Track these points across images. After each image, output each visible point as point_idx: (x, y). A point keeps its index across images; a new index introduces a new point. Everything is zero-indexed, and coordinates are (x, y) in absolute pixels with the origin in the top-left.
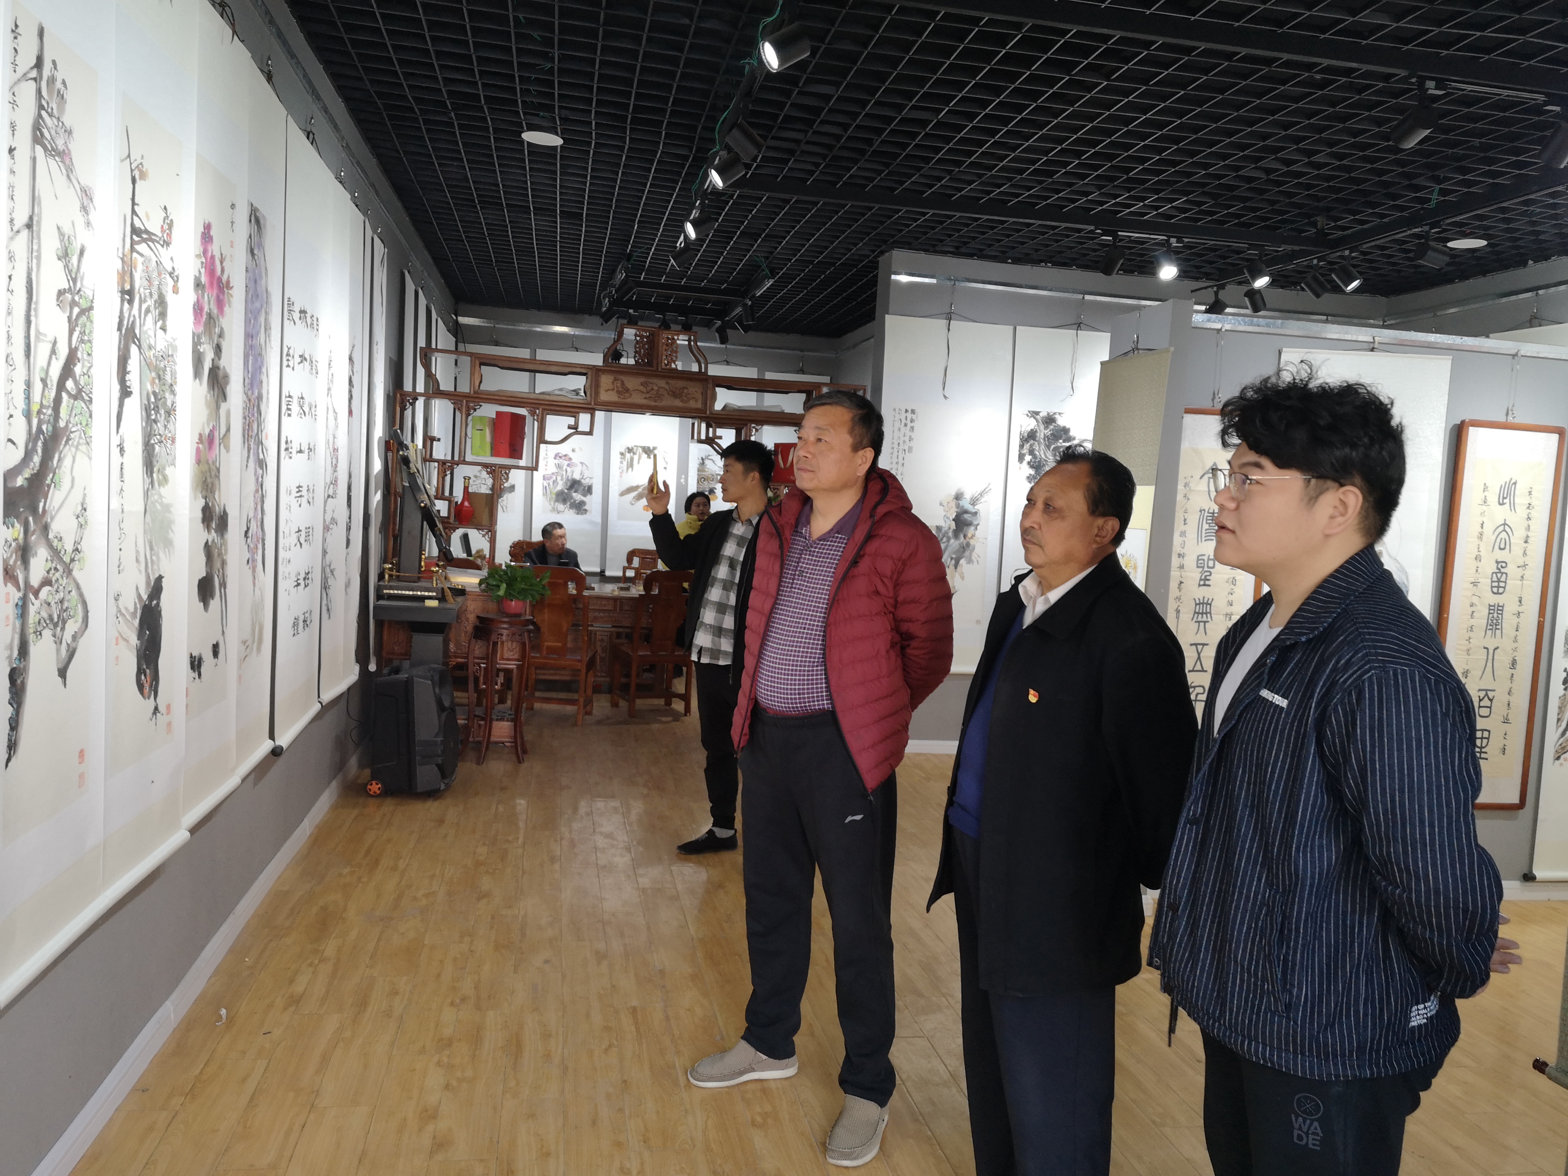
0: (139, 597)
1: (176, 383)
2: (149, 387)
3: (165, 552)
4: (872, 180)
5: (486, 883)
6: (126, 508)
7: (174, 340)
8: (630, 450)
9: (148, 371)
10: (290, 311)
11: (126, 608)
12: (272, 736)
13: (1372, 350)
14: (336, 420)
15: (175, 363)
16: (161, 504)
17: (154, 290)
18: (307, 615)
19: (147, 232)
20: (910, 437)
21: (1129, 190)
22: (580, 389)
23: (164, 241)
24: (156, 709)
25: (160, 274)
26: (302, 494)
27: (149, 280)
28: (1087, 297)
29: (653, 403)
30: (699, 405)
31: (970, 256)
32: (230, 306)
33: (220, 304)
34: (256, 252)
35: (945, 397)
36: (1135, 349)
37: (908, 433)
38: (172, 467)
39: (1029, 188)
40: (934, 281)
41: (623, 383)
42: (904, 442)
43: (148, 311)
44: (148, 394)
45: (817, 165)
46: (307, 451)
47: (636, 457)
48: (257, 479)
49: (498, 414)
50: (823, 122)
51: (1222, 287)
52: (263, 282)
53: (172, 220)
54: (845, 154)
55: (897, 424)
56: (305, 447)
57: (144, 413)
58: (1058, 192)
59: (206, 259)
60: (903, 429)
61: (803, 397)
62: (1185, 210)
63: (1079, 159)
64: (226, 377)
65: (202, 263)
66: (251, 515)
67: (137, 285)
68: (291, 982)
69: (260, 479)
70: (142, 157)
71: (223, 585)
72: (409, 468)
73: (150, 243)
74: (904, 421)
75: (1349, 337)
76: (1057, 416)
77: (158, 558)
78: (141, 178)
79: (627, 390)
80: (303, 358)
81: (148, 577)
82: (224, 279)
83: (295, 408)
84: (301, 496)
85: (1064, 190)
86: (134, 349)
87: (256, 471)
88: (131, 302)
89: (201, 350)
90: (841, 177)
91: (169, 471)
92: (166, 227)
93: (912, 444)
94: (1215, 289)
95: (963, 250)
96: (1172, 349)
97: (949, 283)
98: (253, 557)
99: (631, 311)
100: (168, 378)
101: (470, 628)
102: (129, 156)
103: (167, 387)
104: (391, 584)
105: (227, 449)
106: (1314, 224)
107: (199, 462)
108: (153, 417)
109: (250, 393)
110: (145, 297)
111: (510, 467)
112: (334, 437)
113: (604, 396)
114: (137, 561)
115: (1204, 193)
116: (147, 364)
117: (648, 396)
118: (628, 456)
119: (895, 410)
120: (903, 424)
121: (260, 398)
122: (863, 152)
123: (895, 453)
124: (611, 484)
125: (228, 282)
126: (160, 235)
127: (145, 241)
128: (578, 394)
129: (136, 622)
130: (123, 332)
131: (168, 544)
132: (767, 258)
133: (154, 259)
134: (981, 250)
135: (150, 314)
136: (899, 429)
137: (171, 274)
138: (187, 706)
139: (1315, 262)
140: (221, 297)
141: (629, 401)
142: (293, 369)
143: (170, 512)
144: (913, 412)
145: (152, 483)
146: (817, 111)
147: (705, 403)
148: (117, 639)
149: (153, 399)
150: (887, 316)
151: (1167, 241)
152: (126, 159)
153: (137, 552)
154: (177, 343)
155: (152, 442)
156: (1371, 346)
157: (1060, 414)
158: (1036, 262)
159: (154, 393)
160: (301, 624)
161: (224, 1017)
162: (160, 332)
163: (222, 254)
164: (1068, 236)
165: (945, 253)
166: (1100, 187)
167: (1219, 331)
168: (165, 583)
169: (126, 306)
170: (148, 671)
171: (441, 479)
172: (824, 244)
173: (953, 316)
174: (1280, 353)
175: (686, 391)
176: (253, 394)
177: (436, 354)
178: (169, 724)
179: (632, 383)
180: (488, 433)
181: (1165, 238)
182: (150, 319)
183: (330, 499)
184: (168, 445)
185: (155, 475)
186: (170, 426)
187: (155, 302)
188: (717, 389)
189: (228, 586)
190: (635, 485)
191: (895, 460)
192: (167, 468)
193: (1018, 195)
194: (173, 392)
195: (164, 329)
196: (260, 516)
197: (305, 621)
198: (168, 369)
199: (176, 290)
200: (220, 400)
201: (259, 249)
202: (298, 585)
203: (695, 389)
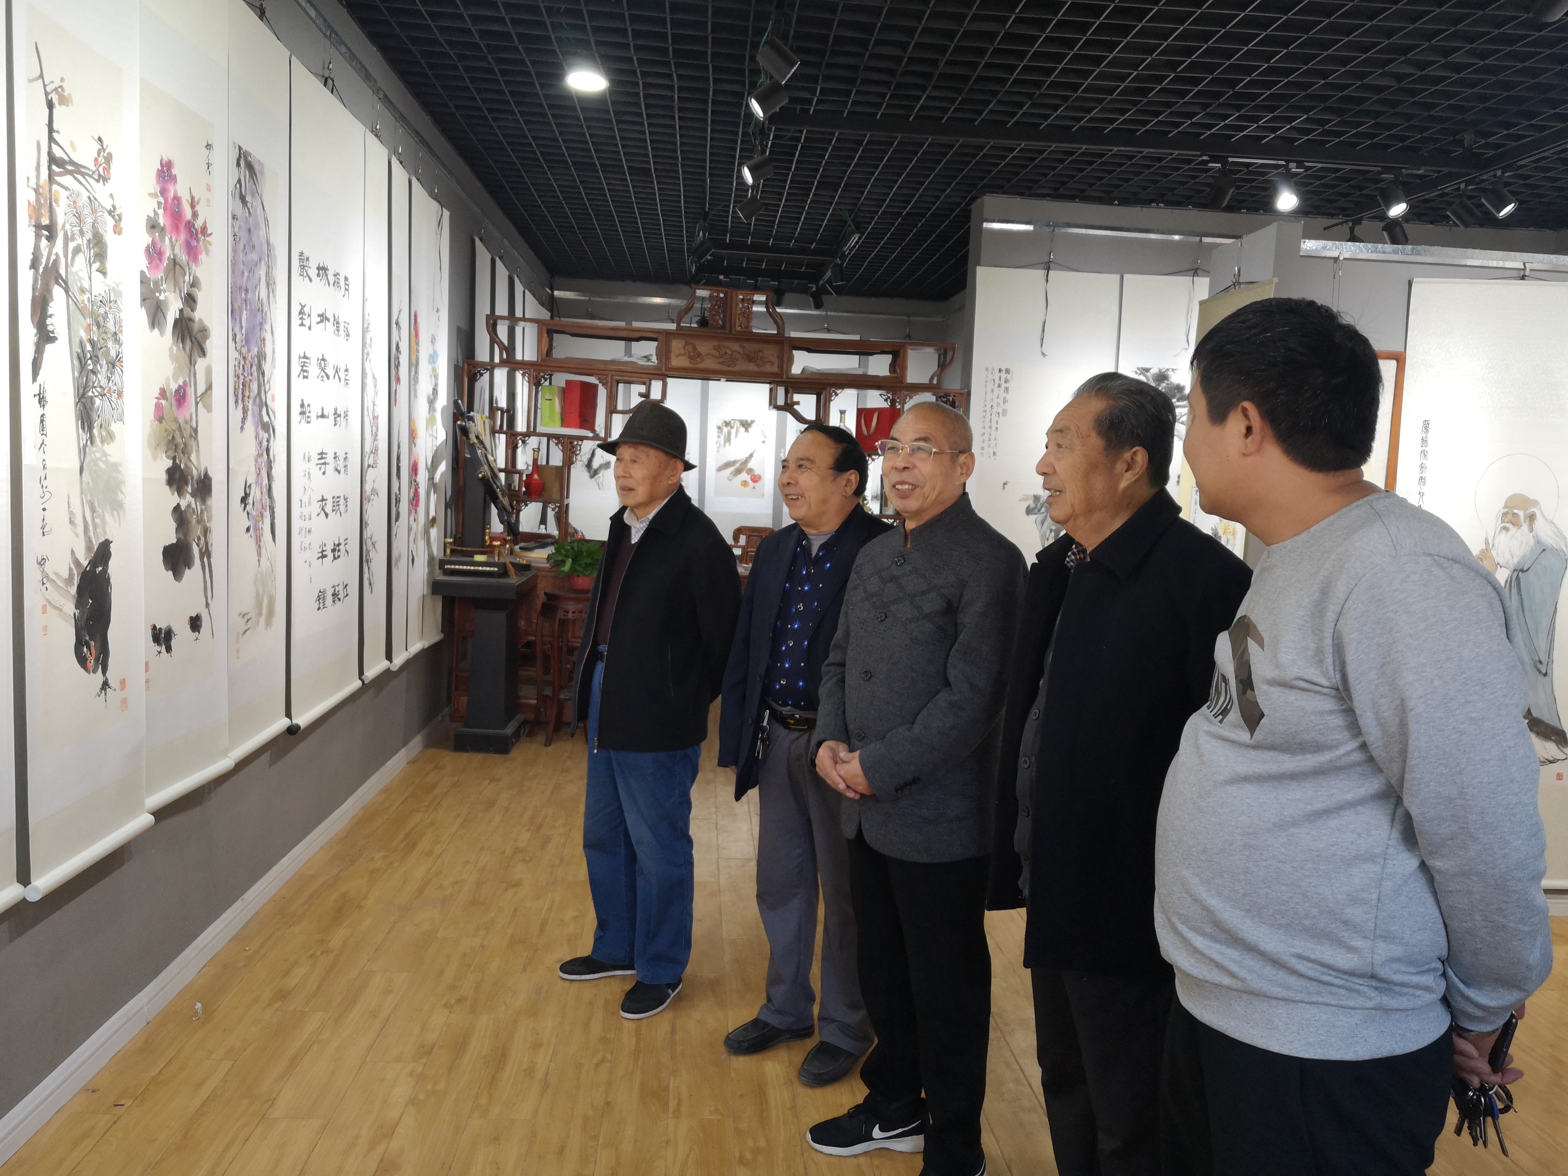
0: (77, 563)
1: (121, 332)
2: (83, 334)
3: (113, 516)
4: (945, 110)
5: (520, 871)
6: (48, 466)
7: (117, 285)
8: (727, 424)
9: (81, 317)
10: (303, 267)
11: (57, 574)
12: (288, 714)
13: (1523, 278)
14: (375, 386)
15: (119, 310)
16: (106, 462)
17: (87, 228)
18: (341, 588)
19: (72, 162)
20: (1004, 398)
21: (1238, 108)
22: (651, 355)
23: (99, 175)
24: (105, 685)
25: (94, 211)
26: (327, 461)
27: (79, 216)
28: (1206, 240)
29: (728, 368)
30: (775, 369)
31: (1071, 198)
32: (207, 254)
33: (192, 252)
34: (248, 198)
35: (1043, 354)
36: (1237, 283)
37: (1002, 395)
38: (119, 424)
39: (1123, 112)
40: (1030, 228)
41: (695, 348)
42: (998, 404)
43: (77, 250)
44: (81, 342)
45: (883, 96)
46: (332, 417)
47: (733, 431)
48: (261, 443)
49: (568, 382)
50: (877, 43)
51: (1358, 222)
52: (262, 232)
53: (110, 154)
54: (909, 80)
55: (990, 385)
56: (328, 411)
57: (76, 362)
58: (1157, 114)
59: (166, 200)
60: (996, 390)
61: (888, 358)
62: (1308, 132)
63: (1174, 71)
64: (204, 331)
65: (159, 203)
66: (251, 480)
67: (60, 220)
68: (287, 973)
69: (265, 443)
70: (62, 80)
71: (206, 553)
72: (468, 439)
73: (79, 177)
74: (997, 382)
75: (1494, 264)
76: (1170, 373)
77: (104, 522)
78: (60, 103)
79: (699, 355)
80: (323, 318)
81: (89, 541)
82: (199, 223)
83: (313, 369)
84: (324, 464)
85: (1164, 112)
86: (58, 292)
87: (257, 436)
88: (51, 238)
89: (162, 298)
90: (912, 108)
91: (114, 427)
92: (101, 160)
93: (1007, 406)
94: (1350, 224)
95: (1061, 191)
96: (1276, 280)
97: (1048, 230)
98: (255, 525)
99: (721, 277)
100: (110, 325)
101: (539, 606)
102: (41, 76)
103: (110, 336)
104: (452, 559)
105: (209, 409)
106: (1460, 143)
107: (160, 417)
108: (91, 367)
109: (244, 350)
110: (73, 235)
111: (582, 438)
112: (374, 405)
113: (677, 362)
114: (72, 522)
115: (1327, 109)
116: (76, 308)
117: (721, 360)
118: (725, 430)
119: (987, 370)
120: (996, 385)
121: (261, 357)
122: (928, 76)
123: (988, 417)
124: (708, 459)
125: (204, 229)
126: (94, 168)
127: (71, 173)
128: (649, 360)
129: (74, 590)
130: (41, 270)
131: (118, 507)
132: (852, 211)
133: (85, 194)
134: (1083, 191)
135: (81, 255)
136: (993, 390)
137: (110, 213)
138: (147, 681)
139: (1463, 186)
140: (194, 243)
141: (701, 366)
142: (310, 328)
143: (119, 472)
144: (1008, 371)
145: (92, 439)
146: (868, 29)
147: (781, 367)
148: (44, 607)
149: (89, 347)
150: (978, 267)
151: (1286, 167)
152: (37, 79)
153: (71, 513)
154: (121, 288)
155: (90, 394)
156: (1522, 273)
157: (1173, 370)
158: (1146, 202)
159: (91, 341)
160: (329, 598)
161: (200, 1011)
162: (97, 276)
163: (192, 198)
164: (1177, 169)
165: (1043, 196)
166: (1205, 106)
167: (1336, 259)
168: (113, 548)
169: (44, 243)
170: (92, 643)
171: (510, 452)
172: (910, 192)
173: (1052, 265)
174: (1410, 284)
175: (761, 354)
176: (249, 351)
177: (522, 324)
178: (124, 701)
179: (704, 347)
180: (557, 402)
181: (1283, 163)
182: (80, 261)
183: (370, 469)
184: (113, 399)
185: (95, 431)
186: (116, 378)
187: (89, 241)
188: (794, 352)
189: (213, 555)
190: (732, 459)
191: (987, 424)
192: (113, 424)
193: (1112, 121)
194: (117, 341)
195: (102, 271)
196: (266, 481)
197: (334, 595)
198: (110, 316)
199: (117, 230)
200: (195, 354)
201: (253, 195)
202: (323, 556)
203: (770, 352)
